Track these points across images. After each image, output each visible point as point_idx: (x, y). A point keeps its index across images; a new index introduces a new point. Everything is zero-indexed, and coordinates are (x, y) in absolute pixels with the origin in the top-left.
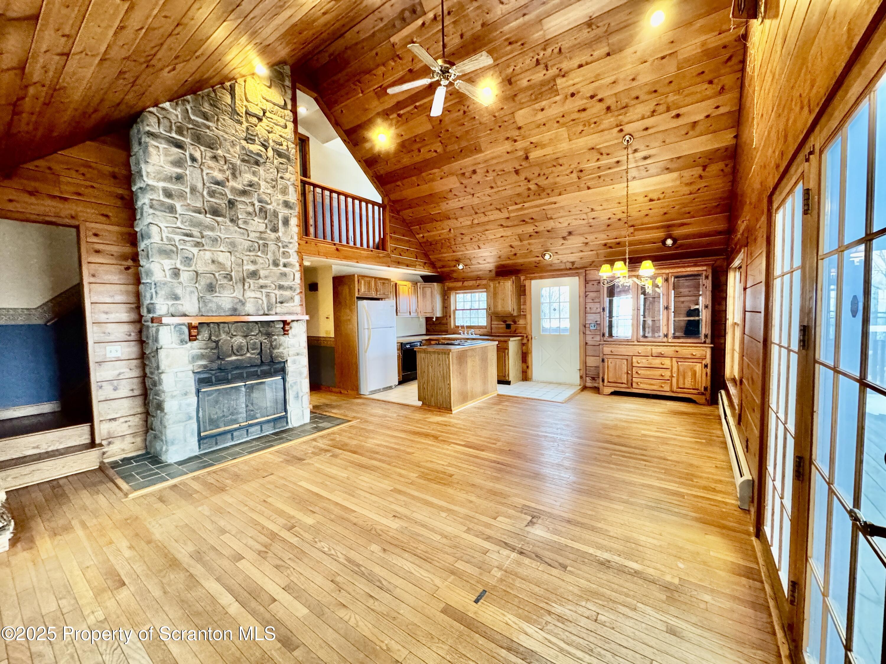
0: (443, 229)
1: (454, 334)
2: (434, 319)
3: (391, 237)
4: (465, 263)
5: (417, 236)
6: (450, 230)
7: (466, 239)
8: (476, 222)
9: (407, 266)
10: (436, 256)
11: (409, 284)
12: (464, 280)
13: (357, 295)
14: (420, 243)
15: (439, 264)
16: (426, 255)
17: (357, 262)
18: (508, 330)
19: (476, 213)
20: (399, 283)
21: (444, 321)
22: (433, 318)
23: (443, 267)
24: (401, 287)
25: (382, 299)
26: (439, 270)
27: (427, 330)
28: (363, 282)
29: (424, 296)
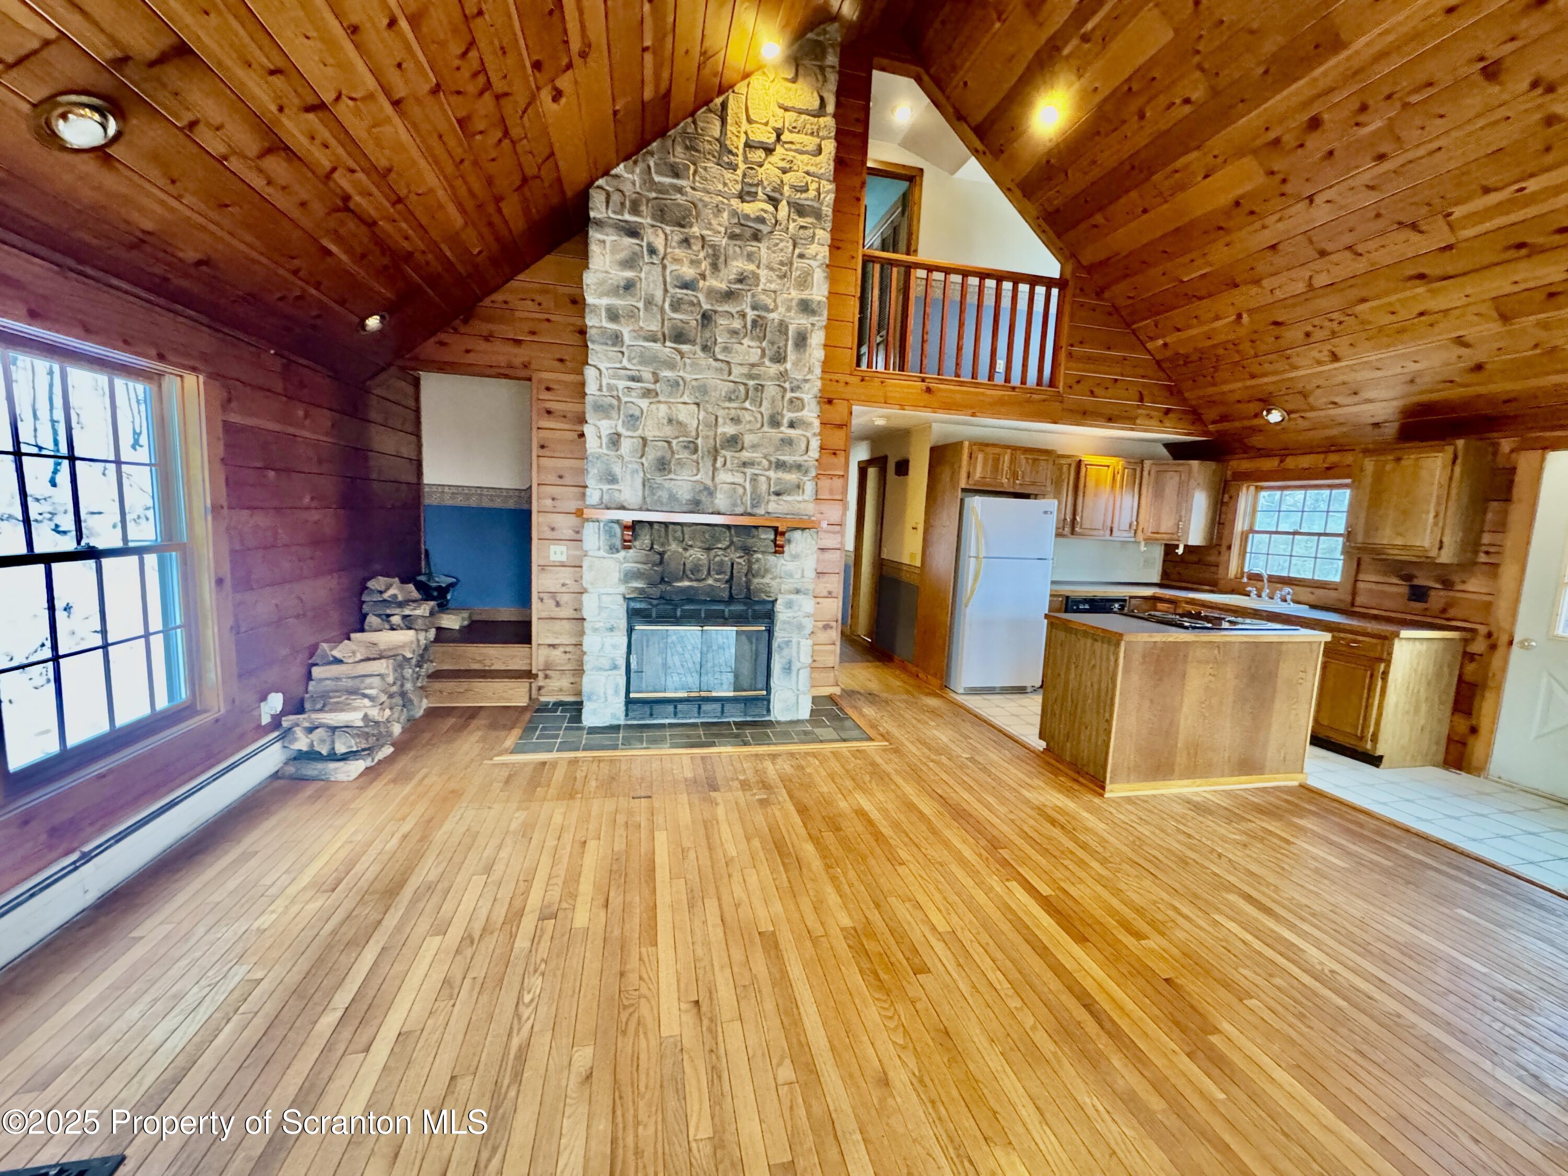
0: (1217, 318)
1: (1233, 592)
2: (1180, 551)
3: (1070, 355)
4: (1289, 407)
5: (1149, 345)
6: (1239, 316)
7: (1294, 334)
8: (1321, 280)
9: (1110, 420)
10: (1201, 393)
11: (1117, 463)
12: (1284, 452)
13: (963, 484)
14: (1158, 363)
15: (1210, 414)
16: (1174, 392)
17: (973, 415)
18: (1419, 606)
19: (1323, 253)
20: (1087, 459)
21: (1212, 558)
22: (1177, 546)
23: (1224, 418)
24: (1092, 471)
25: (1036, 497)
26: (1211, 428)
27: (1165, 574)
28: (980, 457)
29: (1158, 494)
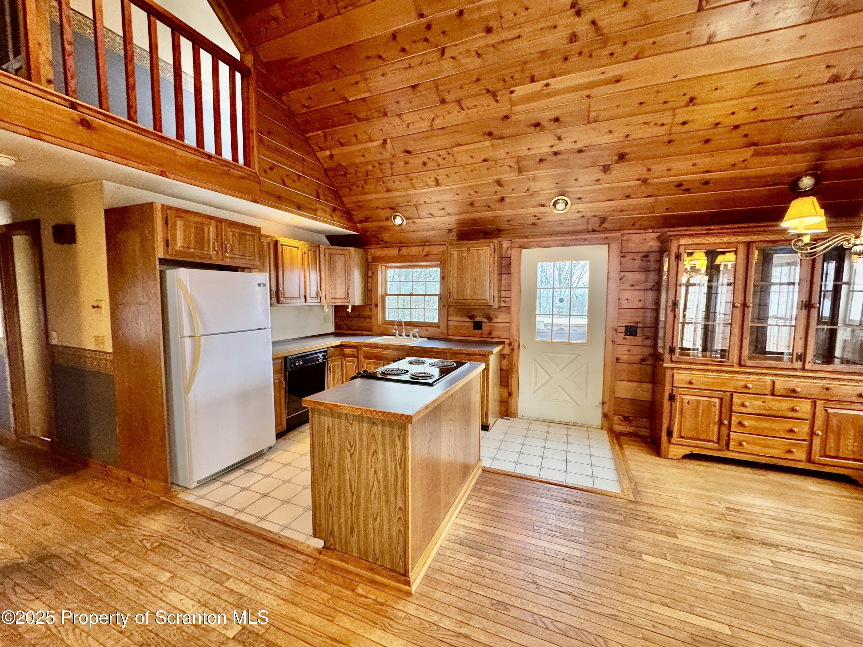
0: (371, 140)
1: (382, 334)
2: (350, 310)
3: (261, 140)
4: (408, 214)
5: (320, 155)
6: (385, 141)
7: (416, 161)
8: (438, 123)
9: (299, 208)
10: (354, 199)
11: (304, 246)
12: (401, 245)
13: (160, 253)
14: (325, 170)
15: (358, 216)
16: (337, 196)
17: (163, 174)
18: (478, 332)
19: (443, 101)
20: (282, 240)
21: (367, 313)
22: (347, 307)
23: (366, 220)
24: (287, 249)
25: (243, 269)
26: (358, 225)
27: (337, 326)
28: (180, 224)
29: (332, 269)
